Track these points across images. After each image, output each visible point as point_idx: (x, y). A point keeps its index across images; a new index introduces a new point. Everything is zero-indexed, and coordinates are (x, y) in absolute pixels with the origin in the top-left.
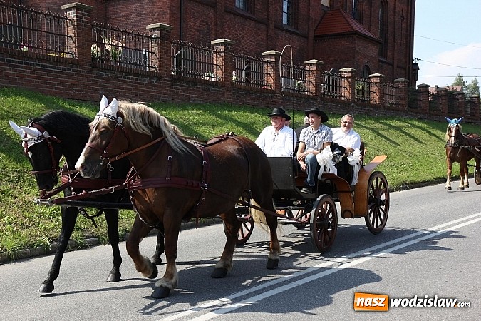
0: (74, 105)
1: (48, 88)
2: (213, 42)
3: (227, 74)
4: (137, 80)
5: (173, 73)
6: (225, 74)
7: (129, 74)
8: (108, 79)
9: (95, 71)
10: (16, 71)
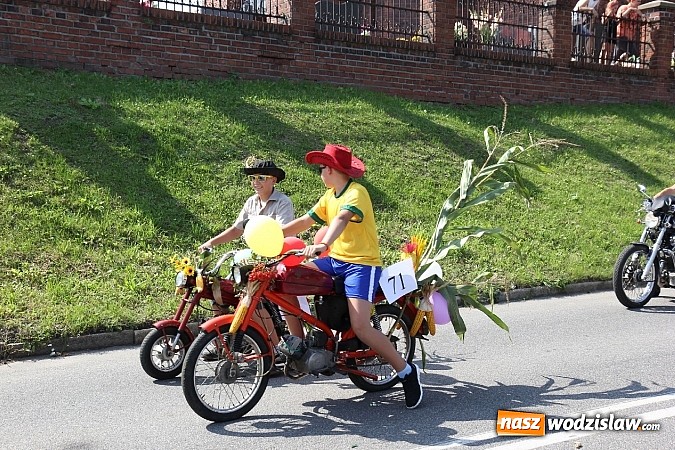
0: (429, 110)
1: (394, 85)
4: (519, 71)
5: (573, 59)
7: (507, 62)
8: (477, 70)
9: (459, 60)
10: (354, 64)
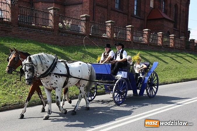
0: (52, 47)
1: (42, 40)
2: (106, 22)
3: (112, 34)
4: (76, 37)
5: (90, 34)
6: (111, 34)
7: (73, 34)
8: (65, 36)
9: (60, 33)
10: (30, 33)
